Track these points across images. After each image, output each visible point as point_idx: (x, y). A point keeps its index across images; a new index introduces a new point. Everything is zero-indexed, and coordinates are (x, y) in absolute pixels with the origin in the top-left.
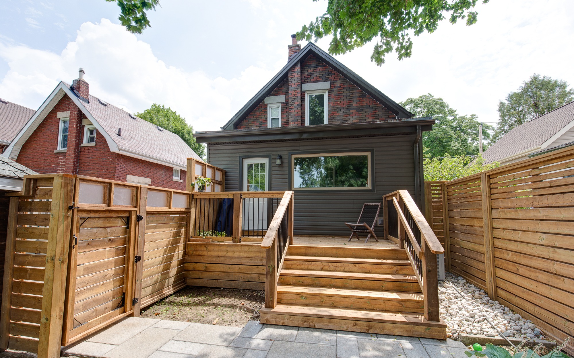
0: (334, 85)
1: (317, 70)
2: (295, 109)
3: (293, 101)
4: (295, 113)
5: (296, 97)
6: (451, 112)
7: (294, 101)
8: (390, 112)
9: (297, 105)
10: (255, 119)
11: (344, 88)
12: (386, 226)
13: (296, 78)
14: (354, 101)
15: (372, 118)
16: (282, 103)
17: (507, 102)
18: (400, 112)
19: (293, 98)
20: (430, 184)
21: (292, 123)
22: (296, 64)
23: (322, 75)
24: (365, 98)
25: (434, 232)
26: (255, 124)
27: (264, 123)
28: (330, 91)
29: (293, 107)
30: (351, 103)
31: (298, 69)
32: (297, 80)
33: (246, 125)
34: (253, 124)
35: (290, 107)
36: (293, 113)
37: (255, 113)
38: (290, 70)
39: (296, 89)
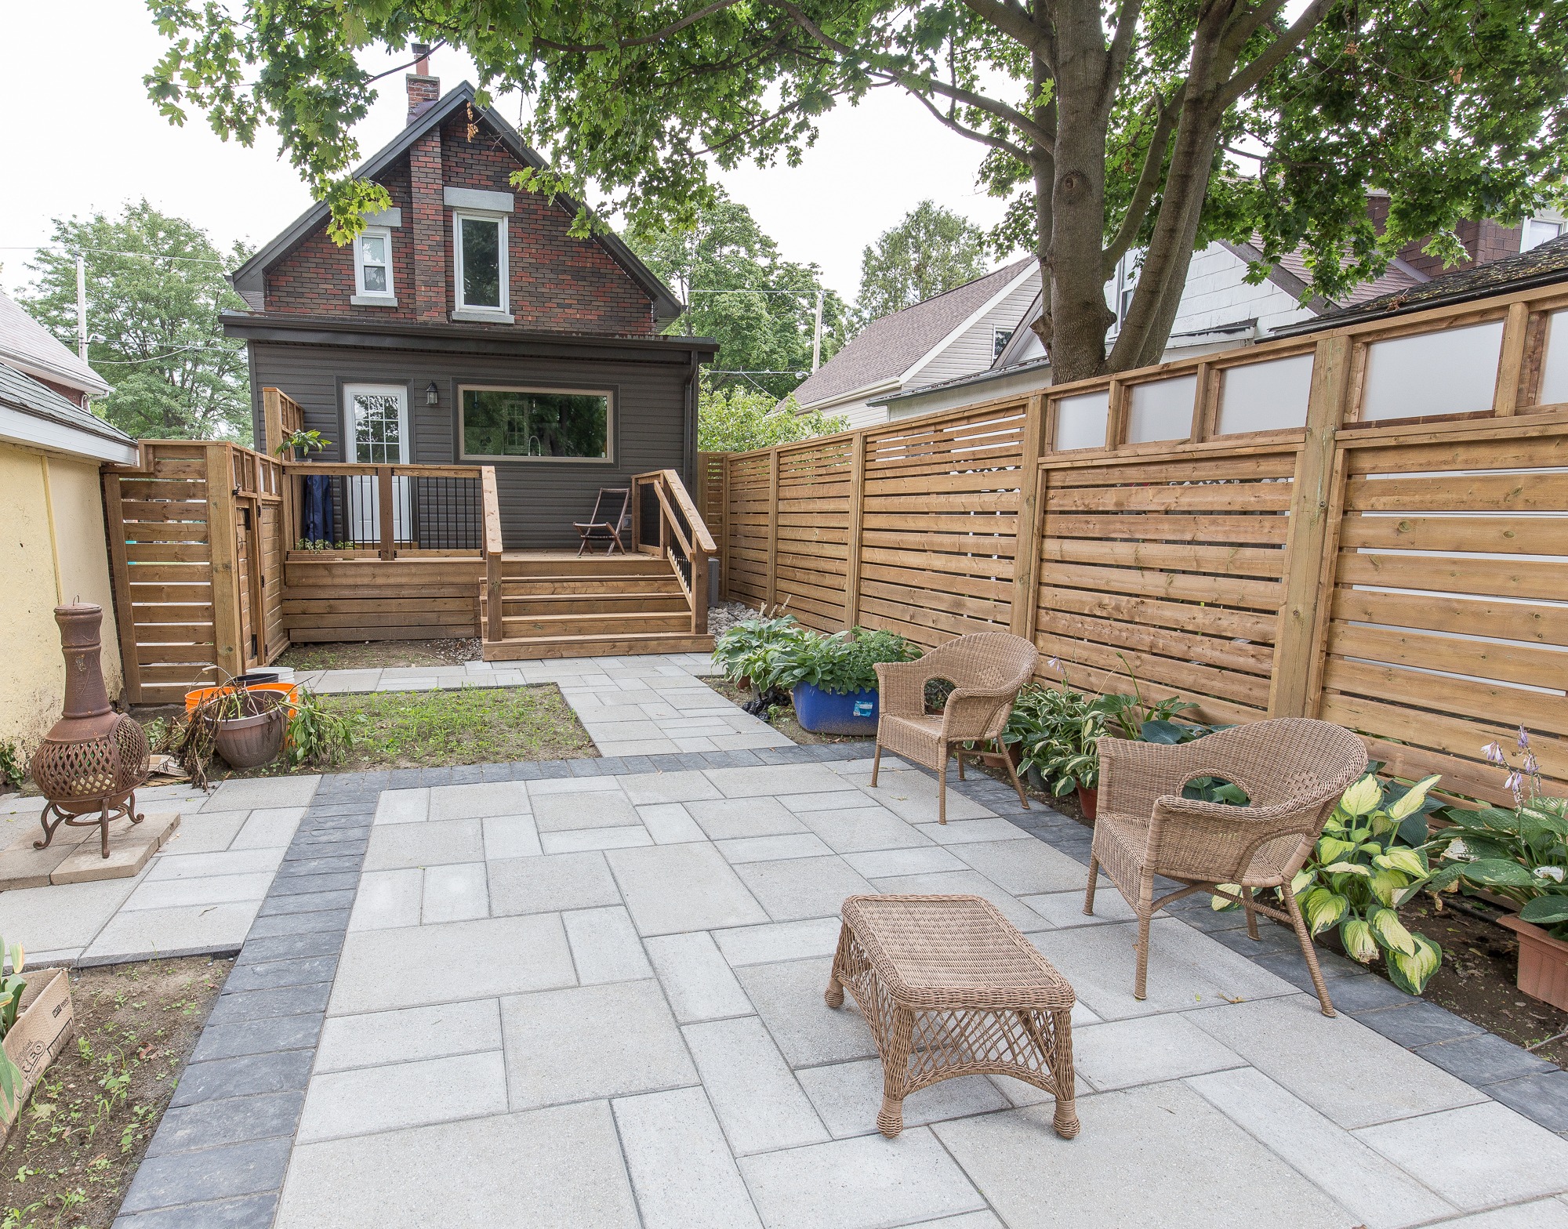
0: (522, 206)
1: (480, 157)
2: (430, 253)
3: (424, 232)
4: (430, 263)
5: (433, 223)
6: (766, 243)
7: (429, 232)
8: (641, 292)
9: (434, 243)
10: (321, 261)
11: (544, 217)
12: (636, 530)
13: (432, 170)
14: (568, 254)
15: (605, 299)
16: (394, 230)
17: (877, 252)
18: (660, 297)
19: (423, 222)
20: (707, 457)
21: (423, 288)
22: (429, 133)
23: (492, 174)
24: (591, 250)
25: (708, 528)
26: (320, 276)
27: (346, 277)
28: (513, 219)
29: (427, 248)
30: (561, 258)
31: (435, 146)
32: (434, 176)
33: (295, 274)
34: (315, 276)
35: (419, 247)
36: (425, 263)
37: (320, 245)
38: (415, 145)
39: (432, 202)
